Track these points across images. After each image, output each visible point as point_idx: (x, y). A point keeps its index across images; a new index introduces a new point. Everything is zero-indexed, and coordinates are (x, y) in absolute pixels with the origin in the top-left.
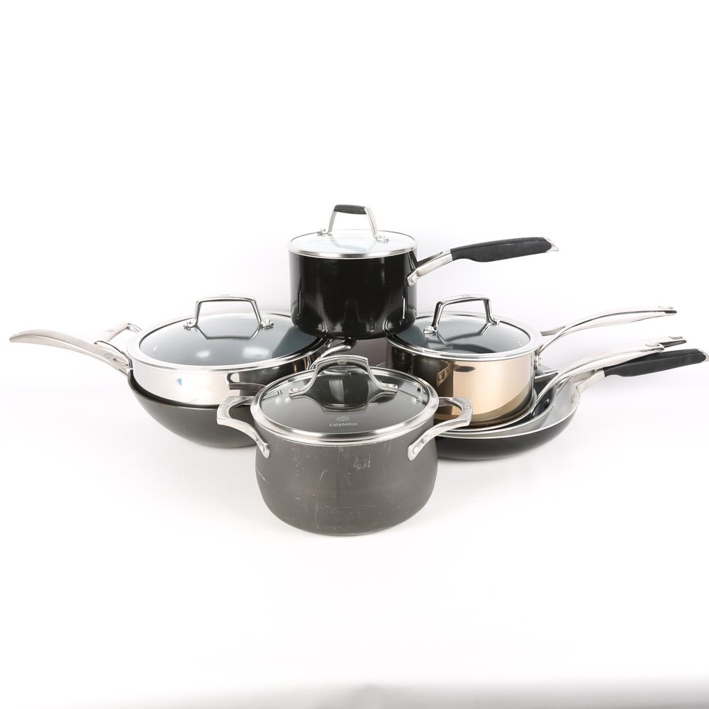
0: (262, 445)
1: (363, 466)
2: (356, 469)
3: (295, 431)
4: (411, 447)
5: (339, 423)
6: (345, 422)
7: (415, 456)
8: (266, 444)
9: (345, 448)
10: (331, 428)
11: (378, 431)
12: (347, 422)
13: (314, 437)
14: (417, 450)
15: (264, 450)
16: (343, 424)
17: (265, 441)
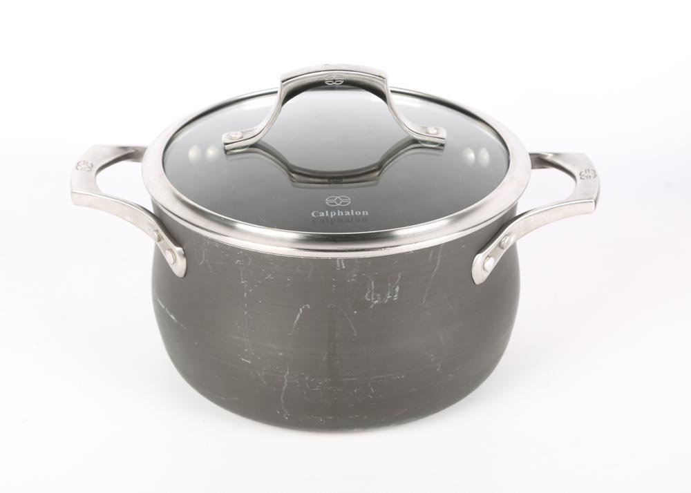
0: (171, 250)
1: (383, 296)
2: (370, 303)
3: (241, 225)
4: (479, 258)
5: (330, 209)
6: (342, 209)
7: (486, 275)
8: (179, 249)
9: (349, 261)
10: (314, 220)
11: (401, 232)
12: (349, 208)
13: (282, 240)
14: (491, 264)
15: (175, 260)
16: (340, 213)
17: (177, 242)
